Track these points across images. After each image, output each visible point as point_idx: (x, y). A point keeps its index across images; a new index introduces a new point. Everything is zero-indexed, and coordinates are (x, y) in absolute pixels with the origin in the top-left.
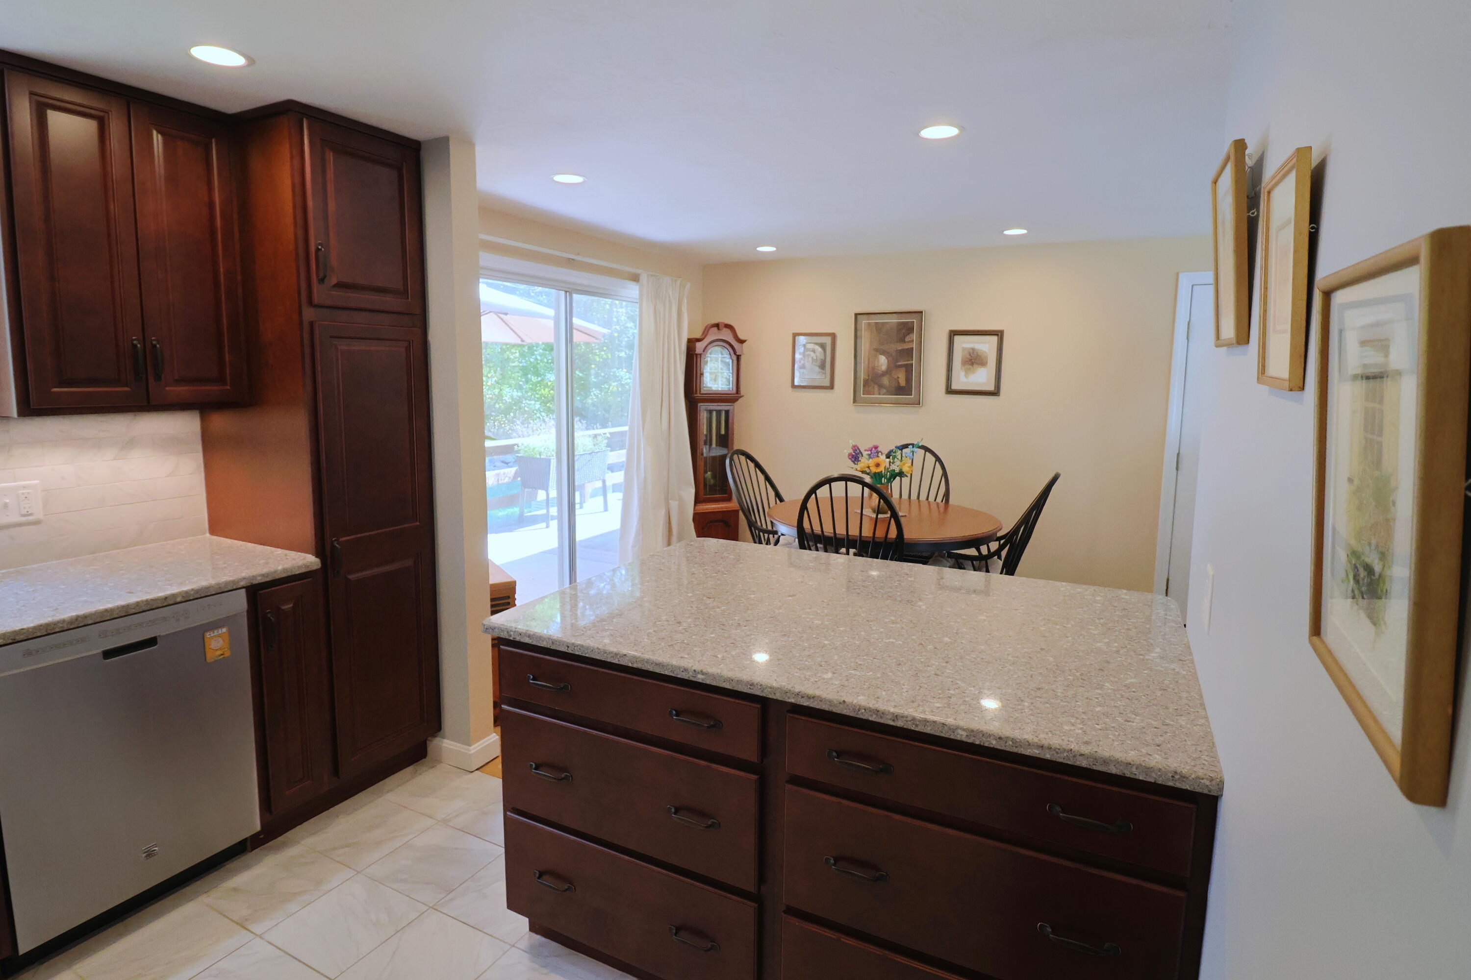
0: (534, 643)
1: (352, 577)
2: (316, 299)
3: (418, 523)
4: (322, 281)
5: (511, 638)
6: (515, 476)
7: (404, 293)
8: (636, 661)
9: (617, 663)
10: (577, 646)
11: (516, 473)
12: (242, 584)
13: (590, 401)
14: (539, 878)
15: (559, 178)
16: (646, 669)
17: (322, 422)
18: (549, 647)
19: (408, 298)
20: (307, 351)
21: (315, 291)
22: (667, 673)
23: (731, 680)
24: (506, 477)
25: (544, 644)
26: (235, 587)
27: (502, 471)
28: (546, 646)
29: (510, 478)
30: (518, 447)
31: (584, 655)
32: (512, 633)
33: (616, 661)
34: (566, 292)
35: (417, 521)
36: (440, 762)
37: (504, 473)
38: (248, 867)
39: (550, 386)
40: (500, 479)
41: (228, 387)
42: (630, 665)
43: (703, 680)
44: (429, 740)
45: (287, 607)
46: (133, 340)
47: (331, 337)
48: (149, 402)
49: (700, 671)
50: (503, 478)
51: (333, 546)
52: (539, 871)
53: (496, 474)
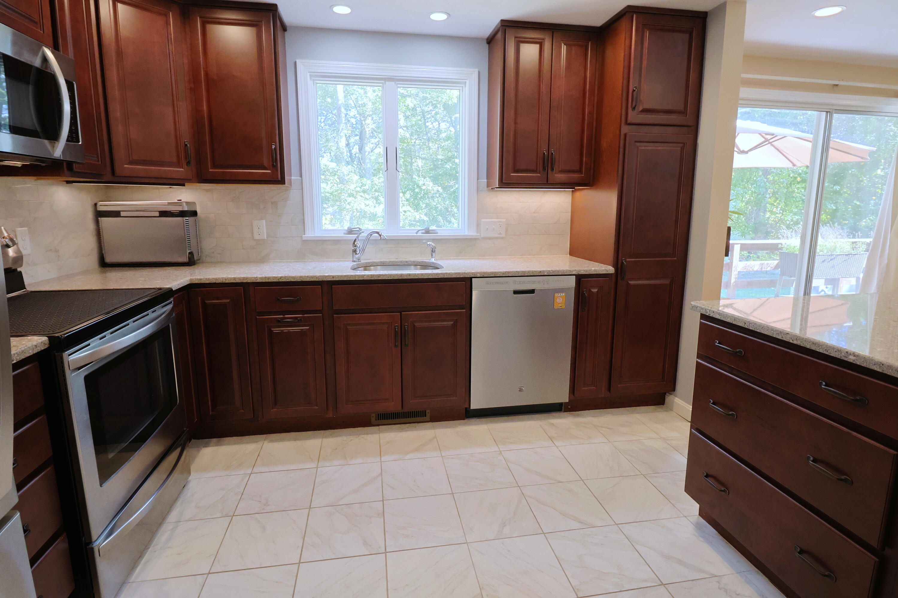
0: (722, 319)
1: (631, 282)
2: (630, 120)
3: (676, 259)
4: (634, 109)
5: (707, 314)
6: (776, 267)
7: (683, 112)
8: (797, 339)
9: (781, 338)
10: (752, 323)
11: (777, 264)
12: (574, 273)
13: (864, 224)
14: (705, 476)
15: (821, 13)
16: (804, 346)
17: (625, 191)
18: (731, 322)
19: (687, 116)
20: (621, 150)
21: (629, 115)
22: (821, 351)
23: (881, 364)
24: (769, 266)
25: (728, 320)
26: (570, 274)
27: (766, 262)
28: (730, 322)
29: (772, 267)
30: (782, 245)
31: (756, 330)
32: (708, 311)
33: (780, 337)
34: (827, 112)
35: (675, 257)
36: (671, 410)
37: (768, 264)
38: (560, 417)
39: (828, 212)
40: (763, 267)
41: (583, 175)
42: (791, 341)
43: (854, 361)
44: (667, 395)
45: (595, 290)
46: (544, 151)
47: (636, 142)
48: (547, 182)
49: (852, 353)
50: (766, 267)
51: (622, 263)
52: (707, 473)
53: (761, 264)
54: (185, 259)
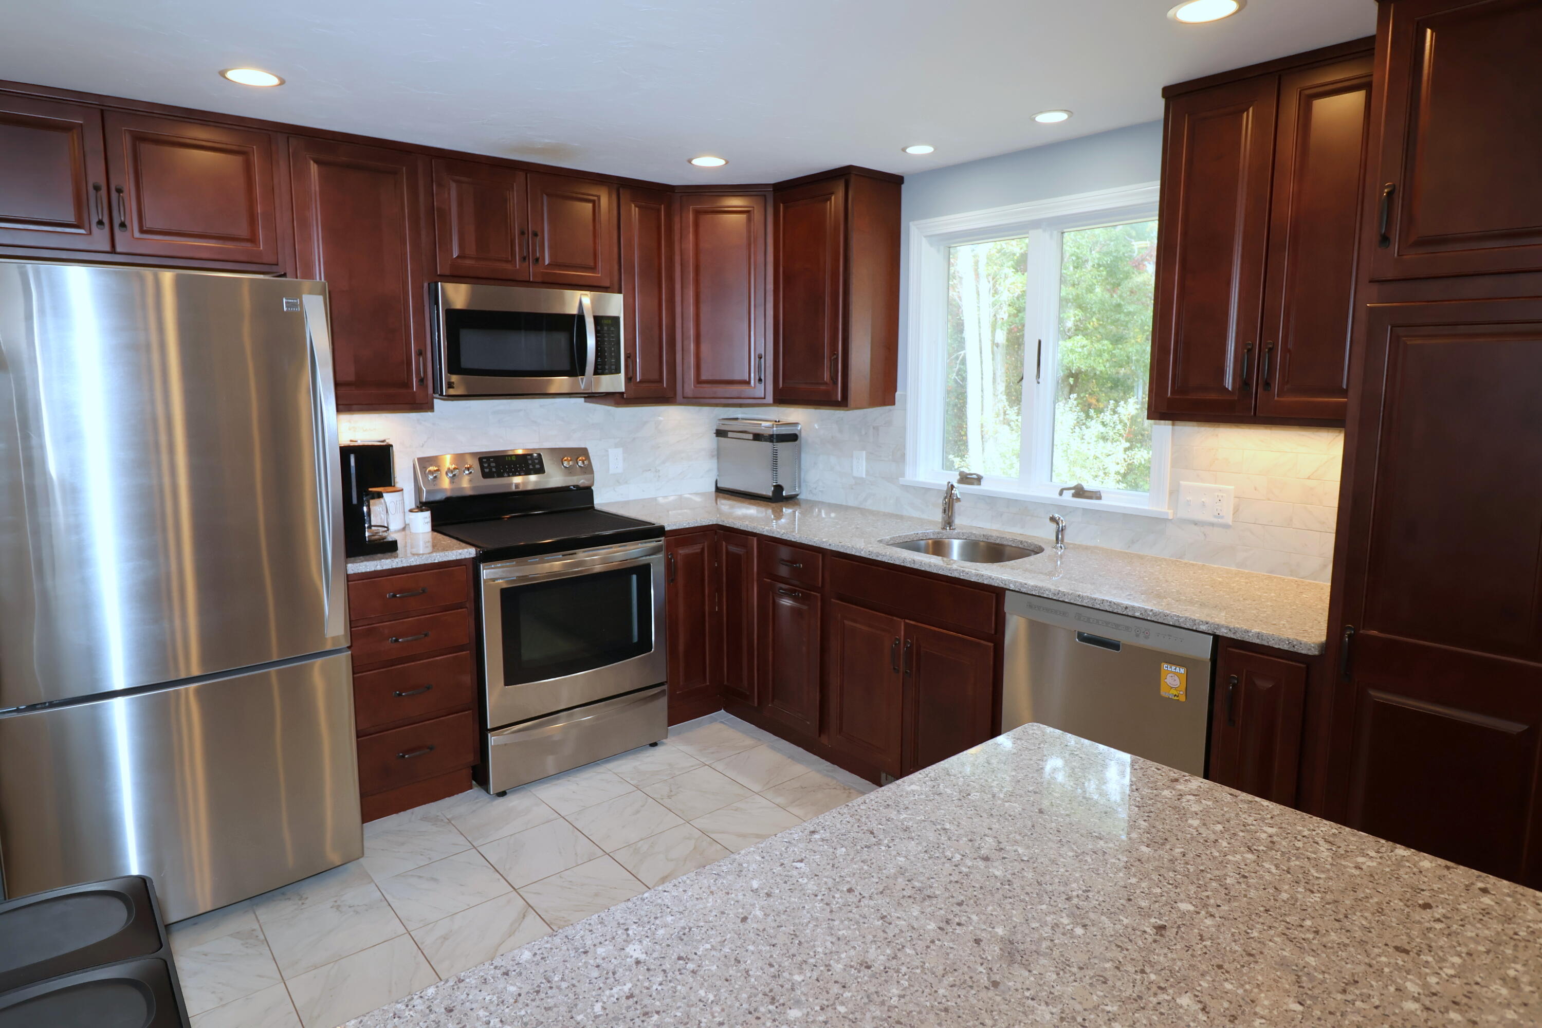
12: (1207, 629)
26: (1201, 630)
45: (1264, 684)
54: (769, 492)
